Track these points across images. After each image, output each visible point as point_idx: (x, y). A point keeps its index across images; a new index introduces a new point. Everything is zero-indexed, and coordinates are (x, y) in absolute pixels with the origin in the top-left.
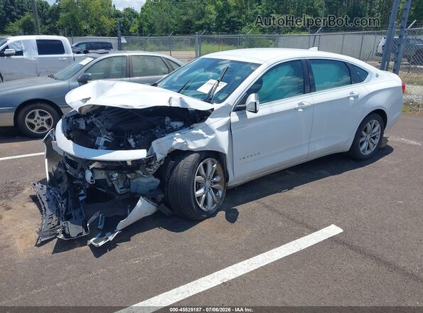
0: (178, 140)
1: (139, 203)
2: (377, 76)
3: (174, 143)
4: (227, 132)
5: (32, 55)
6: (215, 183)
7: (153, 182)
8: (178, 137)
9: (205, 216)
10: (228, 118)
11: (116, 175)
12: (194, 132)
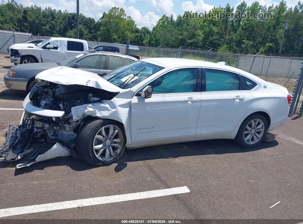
0: (89, 109)
1: (55, 146)
2: (265, 87)
3: (86, 111)
4: (128, 109)
5: (63, 50)
6: (115, 143)
7: (72, 135)
8: (90, 107)
9: (101, 164)
10: (130, 100)
11: (48, 126)
12: (102, 105)
